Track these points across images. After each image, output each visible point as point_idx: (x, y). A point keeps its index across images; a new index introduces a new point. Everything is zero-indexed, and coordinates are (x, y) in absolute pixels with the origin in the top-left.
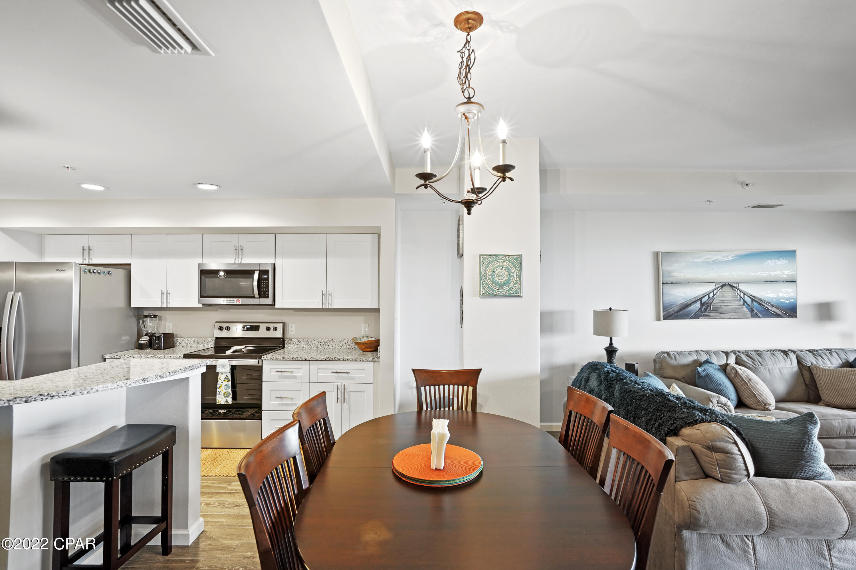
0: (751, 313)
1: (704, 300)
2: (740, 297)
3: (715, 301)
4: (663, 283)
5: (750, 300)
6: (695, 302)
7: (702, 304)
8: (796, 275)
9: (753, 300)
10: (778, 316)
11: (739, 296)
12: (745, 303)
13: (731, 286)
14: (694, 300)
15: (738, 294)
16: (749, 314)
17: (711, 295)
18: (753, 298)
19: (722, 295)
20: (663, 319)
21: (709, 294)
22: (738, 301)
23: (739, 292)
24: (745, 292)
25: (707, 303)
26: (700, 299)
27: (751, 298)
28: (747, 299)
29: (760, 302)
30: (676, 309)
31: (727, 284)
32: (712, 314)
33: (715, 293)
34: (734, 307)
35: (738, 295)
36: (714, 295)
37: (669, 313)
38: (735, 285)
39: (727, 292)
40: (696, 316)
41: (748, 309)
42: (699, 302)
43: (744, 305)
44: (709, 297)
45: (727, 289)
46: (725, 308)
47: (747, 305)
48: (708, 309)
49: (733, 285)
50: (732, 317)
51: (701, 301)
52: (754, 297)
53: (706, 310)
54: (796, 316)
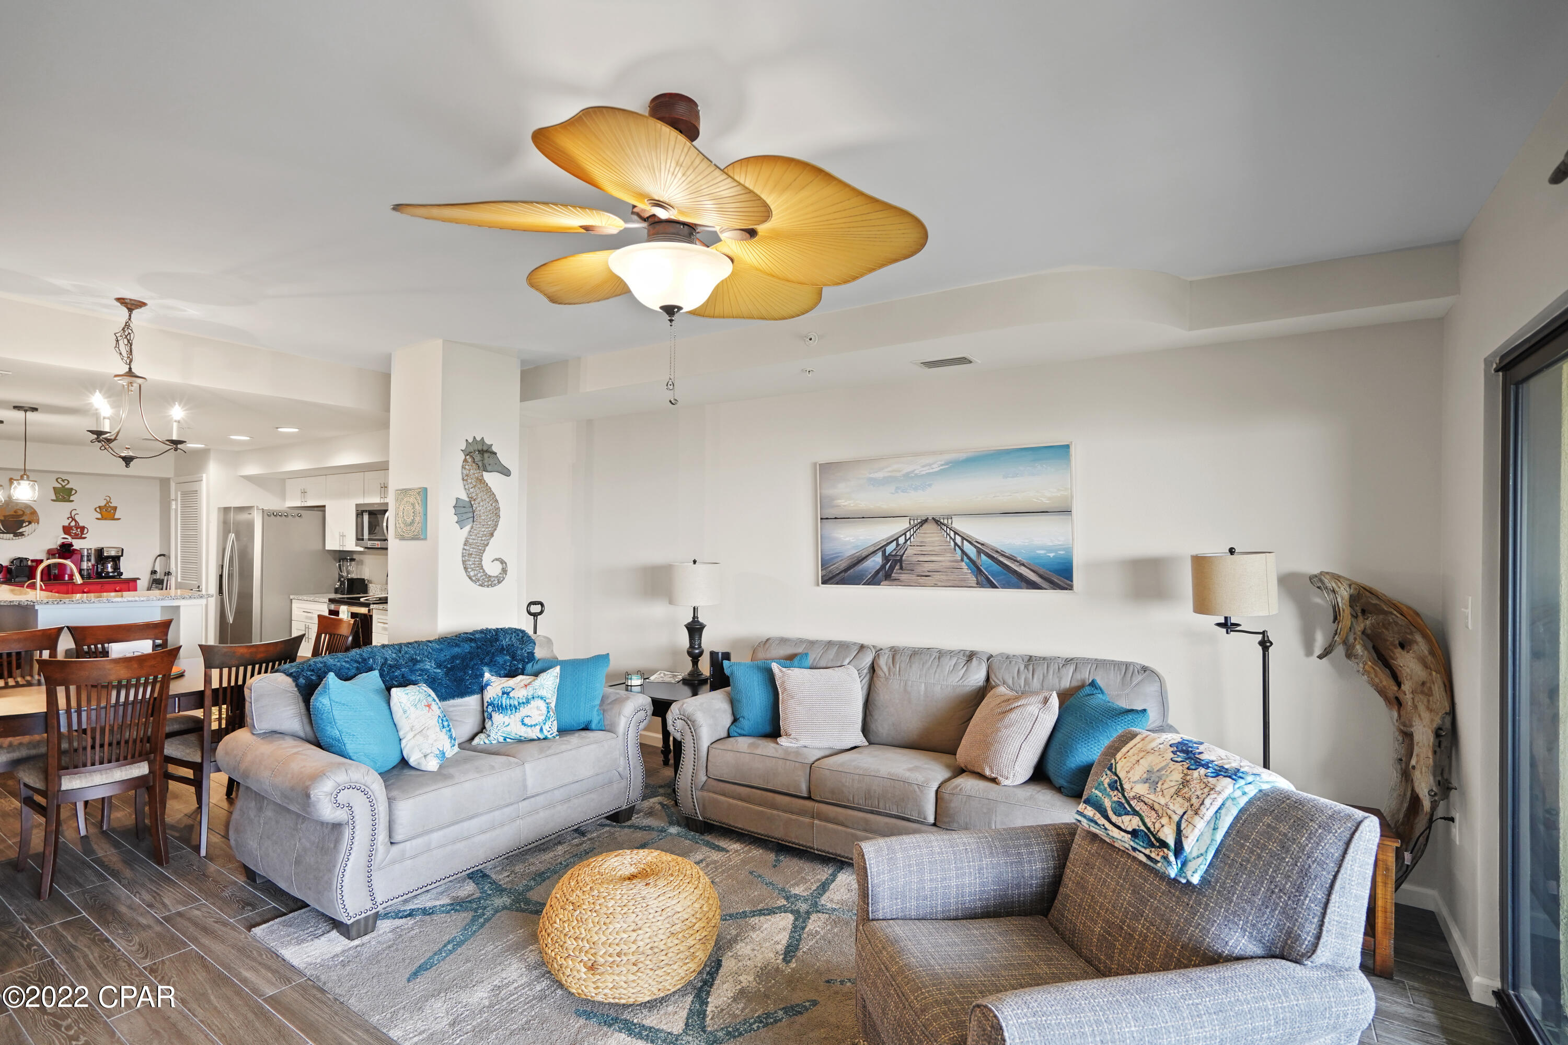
0: (977, 578)
1: (890, 549)
2: (956, 544)
3: (910, 551)
4: (821, 519)
5: (975, 550)
6: (874, 552)
7: (886, 558)
8: (1072, 497)
9: (979, 551)
10: (1033, 585)
11: (952, 543)
12: (965, 558)
13: (937, 522)
14: (872, 549)
15: (951, 538)
16: (972, 579)
17: (902, 540)
18: (979, 546)
19: (921, 540)
20: (822, 583)
21: (897, 539)
22: (952, 553)
23: (952, 534)
24: (965, 534)
25: (896, 555)
26: (883, 548)
27: (975, 547)
28: (967, 547)
29: (994, 556)
30: (843, 565)
31: (930, 518)
32: (903, 577)
33: (908, 536)
34: (943, 564)
35: (952, 541)
36: (906, 541)
37: (830, 571)
38: (946, 521)
39: (931, 535)
40: (874, 580)
41: (969, 568)
42: (880, 554)
43: (962, 560)
44: (898, 545)
45: (930, 527)
46: (926, 565)
47: (968, 561)
48: (897, 567)
49: (942, 521)
50: (940, 584)
51: (884, 552)
52: (982, 544)
53: (892, 568)
54: (1070, 587)
